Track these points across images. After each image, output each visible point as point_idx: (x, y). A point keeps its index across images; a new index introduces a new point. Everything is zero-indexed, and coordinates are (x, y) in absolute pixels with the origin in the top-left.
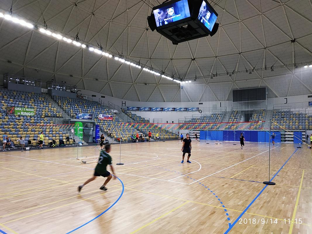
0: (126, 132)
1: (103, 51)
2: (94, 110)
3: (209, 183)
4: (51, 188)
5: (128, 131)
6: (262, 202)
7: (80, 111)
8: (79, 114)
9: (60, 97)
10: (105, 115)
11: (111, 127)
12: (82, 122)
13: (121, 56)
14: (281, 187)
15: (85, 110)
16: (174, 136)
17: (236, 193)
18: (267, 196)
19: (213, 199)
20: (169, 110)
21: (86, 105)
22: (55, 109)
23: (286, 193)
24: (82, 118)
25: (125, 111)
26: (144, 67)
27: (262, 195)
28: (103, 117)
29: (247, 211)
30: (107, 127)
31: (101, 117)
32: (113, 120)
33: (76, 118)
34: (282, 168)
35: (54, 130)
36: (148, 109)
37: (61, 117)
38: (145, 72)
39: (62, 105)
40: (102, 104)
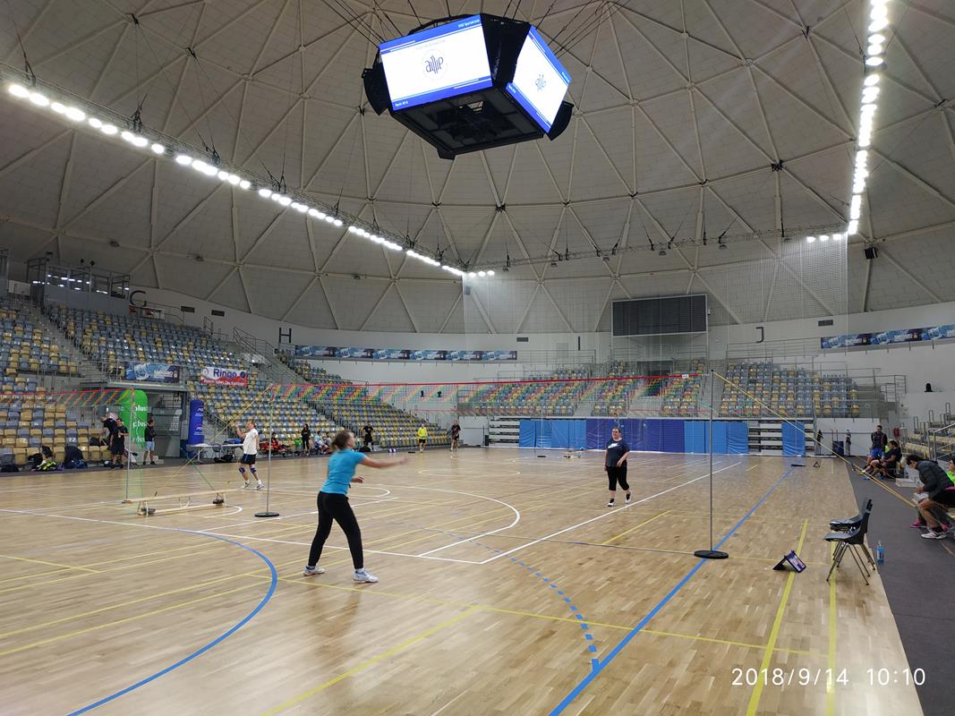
0: (290, 424)
1: (221, 168)
2: (186, 354)
3: (541, 558)
4: (28, 586)
5: (295, 421)
6: (689, 603)
7: (141, 355)
8: (136, 364)
9: (75, 309)
10: (223, 370)
11: (241, 408)
12: (144, 390)
13: (279, 187)
14: (742, 564)
15: (158, 354)
16: (442, 437)
17: (618, 583)
18: (704, 586)
19: (549, 601)
20: (429, 356)
21: (160, 337)
22: (55, 348)
23: (756, 578)
24: (146, 377)
25: (290, 359)
26: (351, 224)
27: (690, 585)
28: (216, 378)
29: (645, 627)
30: (228, 407)
31: (211, 375)
32: (249, 387)
33: (124, 378)
34: (748, 517)
35: (46, 415)
36: (364, 354)
37: (73, 375)
38: (353, 236)
39: (80, 334)
40: (215, 337)
